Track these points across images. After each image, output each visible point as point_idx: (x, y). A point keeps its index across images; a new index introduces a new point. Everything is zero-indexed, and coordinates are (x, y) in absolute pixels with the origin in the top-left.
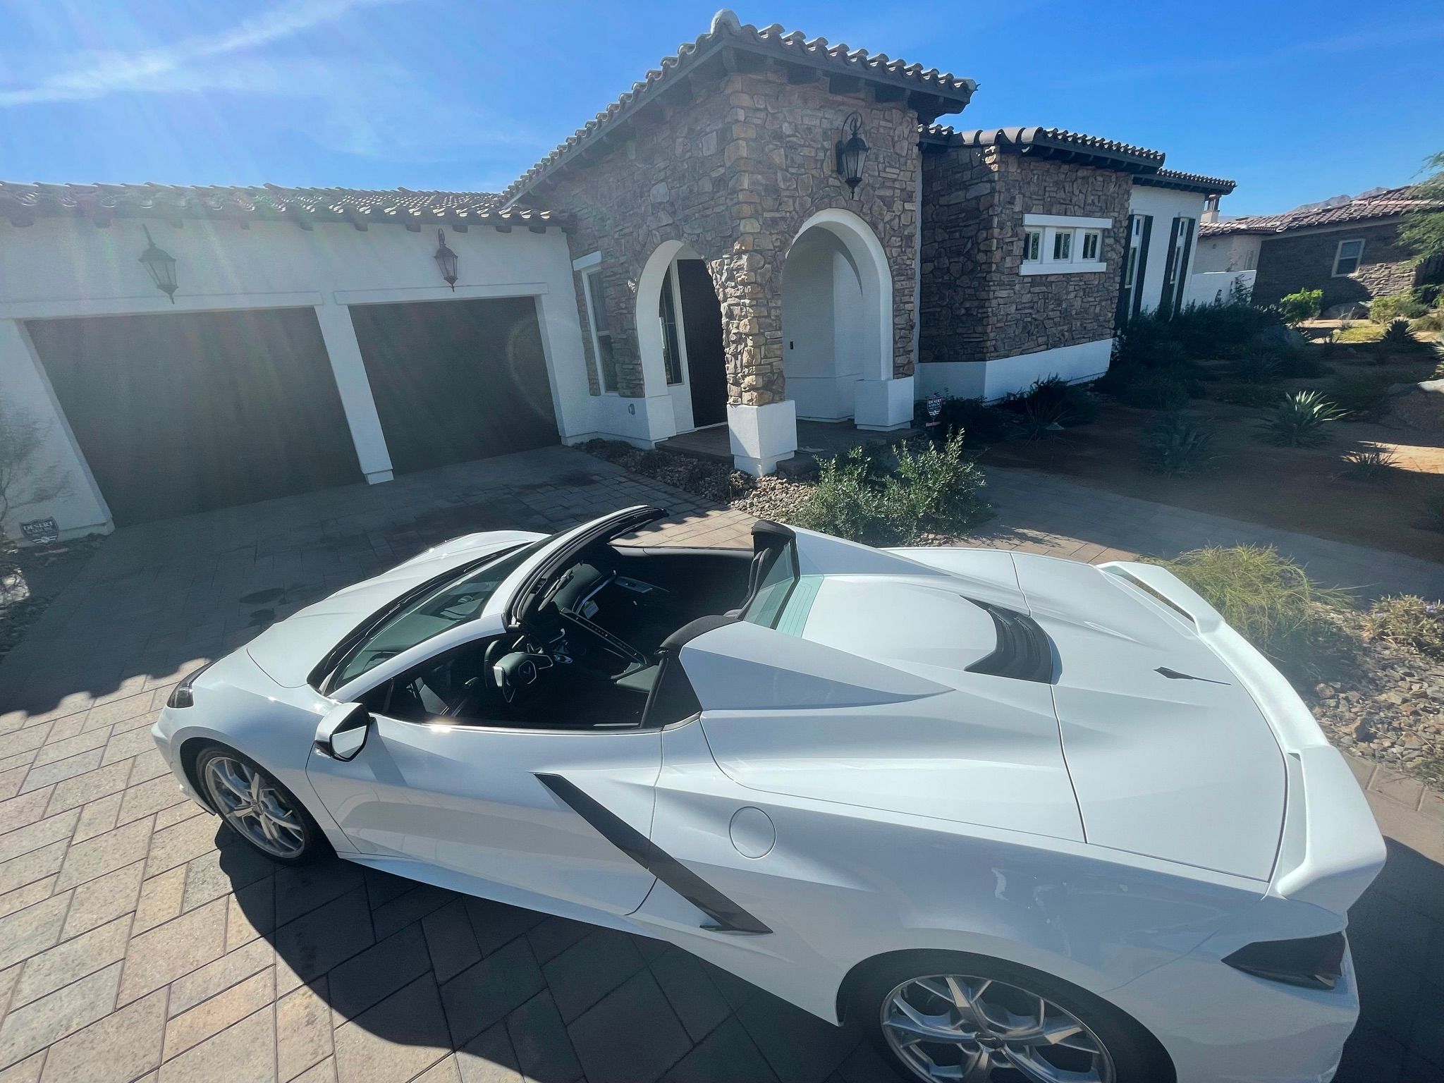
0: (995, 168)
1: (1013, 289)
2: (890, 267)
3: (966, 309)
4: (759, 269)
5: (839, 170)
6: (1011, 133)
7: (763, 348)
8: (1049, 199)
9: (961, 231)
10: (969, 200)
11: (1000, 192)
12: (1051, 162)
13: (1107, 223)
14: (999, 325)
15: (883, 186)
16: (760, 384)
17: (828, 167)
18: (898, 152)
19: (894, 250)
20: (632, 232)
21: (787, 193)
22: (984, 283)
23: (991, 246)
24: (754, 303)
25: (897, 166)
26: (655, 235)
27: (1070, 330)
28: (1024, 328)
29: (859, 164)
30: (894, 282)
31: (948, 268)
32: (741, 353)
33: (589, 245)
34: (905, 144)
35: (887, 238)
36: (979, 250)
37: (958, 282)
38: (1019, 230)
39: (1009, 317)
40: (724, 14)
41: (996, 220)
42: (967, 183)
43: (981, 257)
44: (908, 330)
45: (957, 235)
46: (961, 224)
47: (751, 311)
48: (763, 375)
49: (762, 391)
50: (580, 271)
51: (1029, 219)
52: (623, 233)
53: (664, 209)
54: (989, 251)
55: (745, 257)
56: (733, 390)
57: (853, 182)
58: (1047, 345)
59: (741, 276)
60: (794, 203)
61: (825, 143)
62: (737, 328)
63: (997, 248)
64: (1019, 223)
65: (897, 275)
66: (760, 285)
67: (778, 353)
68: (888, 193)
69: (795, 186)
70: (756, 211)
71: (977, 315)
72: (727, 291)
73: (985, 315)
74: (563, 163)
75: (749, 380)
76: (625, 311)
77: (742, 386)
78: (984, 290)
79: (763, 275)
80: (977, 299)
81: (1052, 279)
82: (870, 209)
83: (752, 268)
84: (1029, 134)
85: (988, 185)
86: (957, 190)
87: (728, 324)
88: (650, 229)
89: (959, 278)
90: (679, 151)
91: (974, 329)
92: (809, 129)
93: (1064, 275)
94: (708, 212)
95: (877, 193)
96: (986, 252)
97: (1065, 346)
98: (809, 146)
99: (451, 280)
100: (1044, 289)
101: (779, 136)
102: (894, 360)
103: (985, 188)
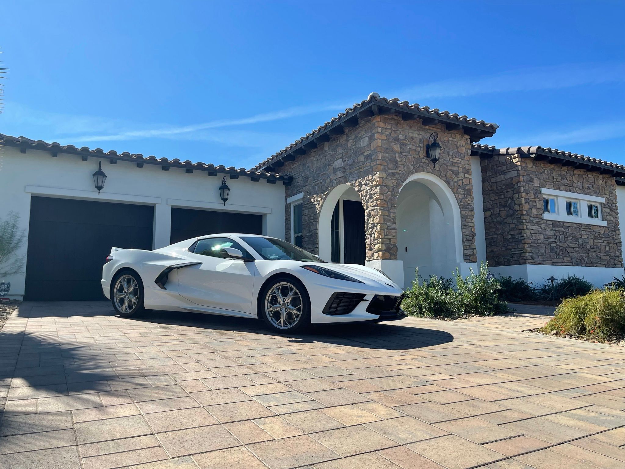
0: (518, 164)
1: (540, 226)
2: (458, 204)
3: (511, 235)
4: (386, 193)
5: (428, 155)
6: (525, 149)
7: (386, 231)
8: (557, 183)
9: (504, 195)
10: (507, 179)
11: (523, 176)
12: (555, 164)
13: (603, 200)
14: (532, 245)
15: (452, 165)
16: (384, 249)
17: (422, 154)
18: (460, 152)
19: (460, 195)
20: (322, 182)
21: (401, 163)
22: (520, 221)
23: (521, 202)
24: (382, 208)
25: (460, 157)
26: (334, 182)
27: (588, 257)
28: (552, 249)
29: (437, 154)
30: (461, 211)
31: (499, 214)
32: (374, 233)
33: (297, 190)
34: (464, 149)
35: (456, 189)
36: (515, 204)
37: (505, 221)
38: (539, 196)
39: (540, 242)
40: (373, 94)
41: (522, 189)
42: (505, 172)
43: (517, 207)
44: (471, 237)
45: (503, 197)
46: (504, 191)
47: (380, 212)
48: (385, 244)
49: (384, 252)
50: (290, 204)
51: (544, 191)
52: (316, 183)
53: (340, 170)
54: (520, 204)
55: (378, 188)
56: (368, 253)
57: (434, 161)
58: (572, 263)
59: (376, 196)
60: (404, 167)
61: (420, 144)
62: (373, 221)
63: (525, 203)
64: (537, 192)
65: (462, 208)
66: (385, 201)
67: (394, 234)
68: (456, 169)
69: (405, 160)
70: (385, 169)
71: (518, 238)
72: (368, 204)
73: (522, 238)
74: (291, 151)
75: (377, 246)
76: (313, 221)
77: (374, 250)
78: (520, 225)
79: (387, 197)
80: (517, 230)
81: (568, 225)
82: (446, 175)
83: (382, 193)
84: (534, 149)
85: (516, 172)
86: (500, 175)
87: (368, 220)
88: (331, 180)
89: (506, 218)
90: (349, 145)
91: (517, 246)
92: (412, 138)
93: (576, 224)
94: (361, 170)
95: (449, 168)
96: (519, 205)
97: (586, 266)
98: (413, 145)
99: (225, 200)
100: (563, 229)
101: (397, 139)
102: (463, 251)
103: (515, 174)
